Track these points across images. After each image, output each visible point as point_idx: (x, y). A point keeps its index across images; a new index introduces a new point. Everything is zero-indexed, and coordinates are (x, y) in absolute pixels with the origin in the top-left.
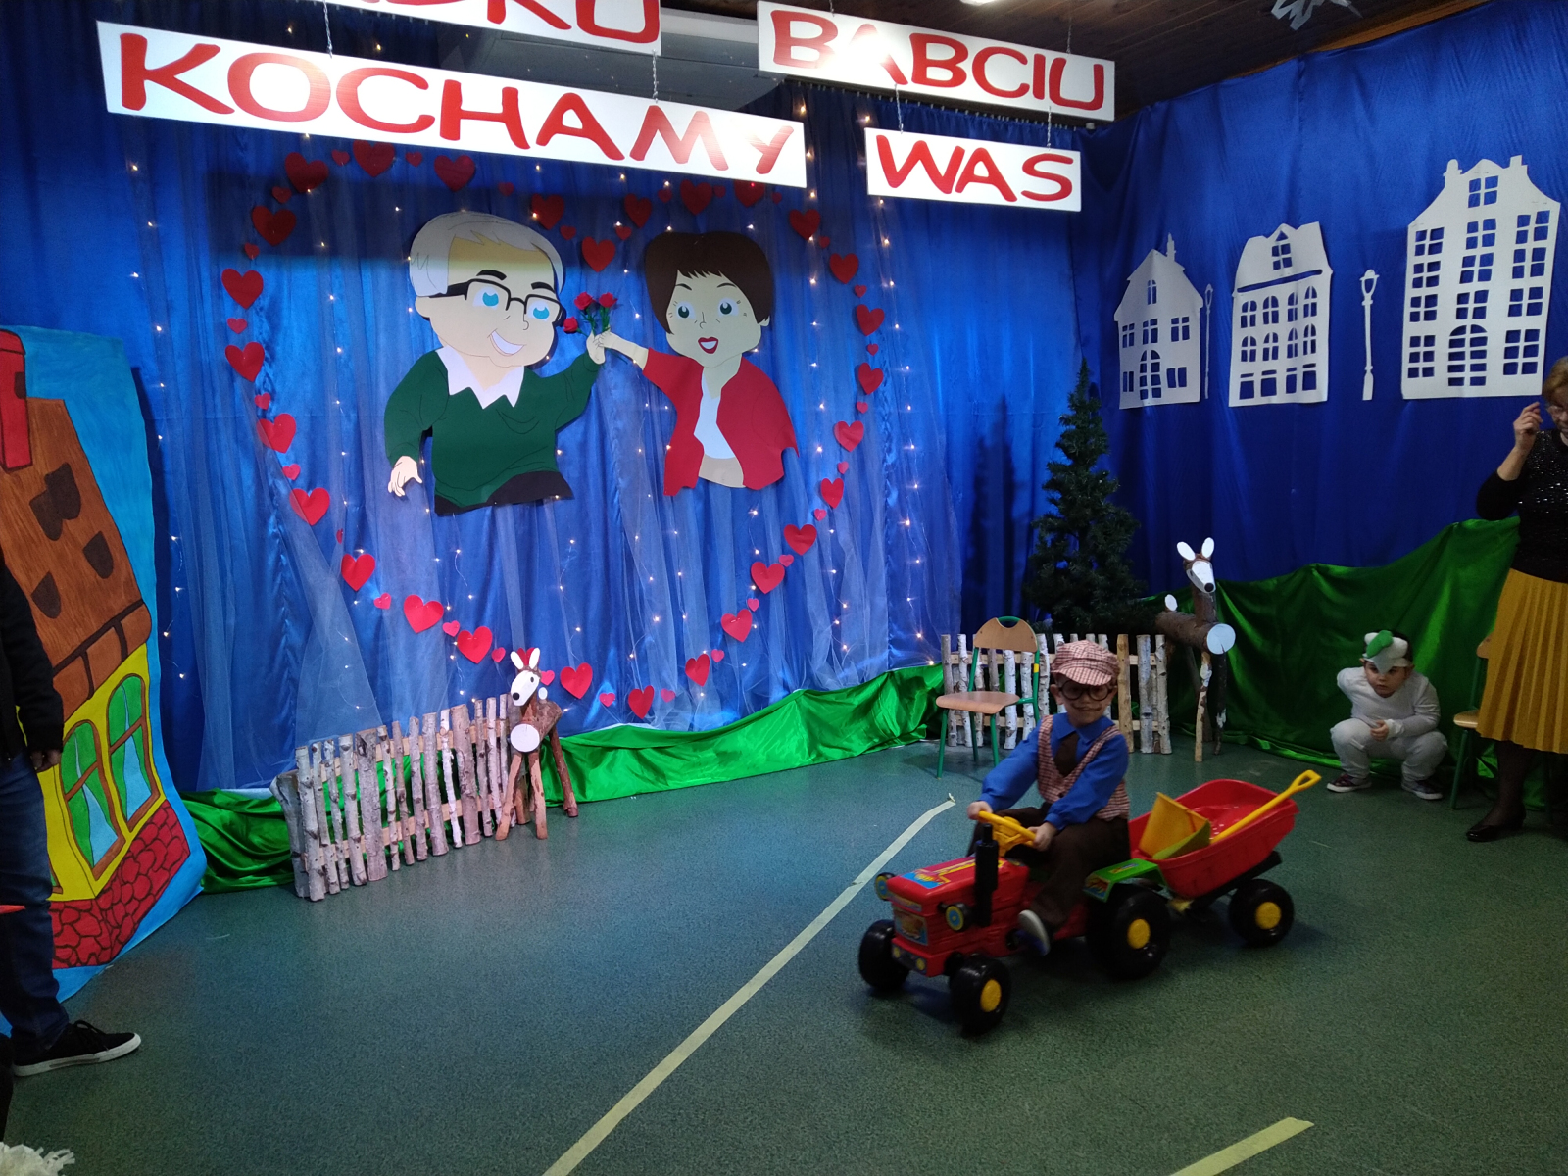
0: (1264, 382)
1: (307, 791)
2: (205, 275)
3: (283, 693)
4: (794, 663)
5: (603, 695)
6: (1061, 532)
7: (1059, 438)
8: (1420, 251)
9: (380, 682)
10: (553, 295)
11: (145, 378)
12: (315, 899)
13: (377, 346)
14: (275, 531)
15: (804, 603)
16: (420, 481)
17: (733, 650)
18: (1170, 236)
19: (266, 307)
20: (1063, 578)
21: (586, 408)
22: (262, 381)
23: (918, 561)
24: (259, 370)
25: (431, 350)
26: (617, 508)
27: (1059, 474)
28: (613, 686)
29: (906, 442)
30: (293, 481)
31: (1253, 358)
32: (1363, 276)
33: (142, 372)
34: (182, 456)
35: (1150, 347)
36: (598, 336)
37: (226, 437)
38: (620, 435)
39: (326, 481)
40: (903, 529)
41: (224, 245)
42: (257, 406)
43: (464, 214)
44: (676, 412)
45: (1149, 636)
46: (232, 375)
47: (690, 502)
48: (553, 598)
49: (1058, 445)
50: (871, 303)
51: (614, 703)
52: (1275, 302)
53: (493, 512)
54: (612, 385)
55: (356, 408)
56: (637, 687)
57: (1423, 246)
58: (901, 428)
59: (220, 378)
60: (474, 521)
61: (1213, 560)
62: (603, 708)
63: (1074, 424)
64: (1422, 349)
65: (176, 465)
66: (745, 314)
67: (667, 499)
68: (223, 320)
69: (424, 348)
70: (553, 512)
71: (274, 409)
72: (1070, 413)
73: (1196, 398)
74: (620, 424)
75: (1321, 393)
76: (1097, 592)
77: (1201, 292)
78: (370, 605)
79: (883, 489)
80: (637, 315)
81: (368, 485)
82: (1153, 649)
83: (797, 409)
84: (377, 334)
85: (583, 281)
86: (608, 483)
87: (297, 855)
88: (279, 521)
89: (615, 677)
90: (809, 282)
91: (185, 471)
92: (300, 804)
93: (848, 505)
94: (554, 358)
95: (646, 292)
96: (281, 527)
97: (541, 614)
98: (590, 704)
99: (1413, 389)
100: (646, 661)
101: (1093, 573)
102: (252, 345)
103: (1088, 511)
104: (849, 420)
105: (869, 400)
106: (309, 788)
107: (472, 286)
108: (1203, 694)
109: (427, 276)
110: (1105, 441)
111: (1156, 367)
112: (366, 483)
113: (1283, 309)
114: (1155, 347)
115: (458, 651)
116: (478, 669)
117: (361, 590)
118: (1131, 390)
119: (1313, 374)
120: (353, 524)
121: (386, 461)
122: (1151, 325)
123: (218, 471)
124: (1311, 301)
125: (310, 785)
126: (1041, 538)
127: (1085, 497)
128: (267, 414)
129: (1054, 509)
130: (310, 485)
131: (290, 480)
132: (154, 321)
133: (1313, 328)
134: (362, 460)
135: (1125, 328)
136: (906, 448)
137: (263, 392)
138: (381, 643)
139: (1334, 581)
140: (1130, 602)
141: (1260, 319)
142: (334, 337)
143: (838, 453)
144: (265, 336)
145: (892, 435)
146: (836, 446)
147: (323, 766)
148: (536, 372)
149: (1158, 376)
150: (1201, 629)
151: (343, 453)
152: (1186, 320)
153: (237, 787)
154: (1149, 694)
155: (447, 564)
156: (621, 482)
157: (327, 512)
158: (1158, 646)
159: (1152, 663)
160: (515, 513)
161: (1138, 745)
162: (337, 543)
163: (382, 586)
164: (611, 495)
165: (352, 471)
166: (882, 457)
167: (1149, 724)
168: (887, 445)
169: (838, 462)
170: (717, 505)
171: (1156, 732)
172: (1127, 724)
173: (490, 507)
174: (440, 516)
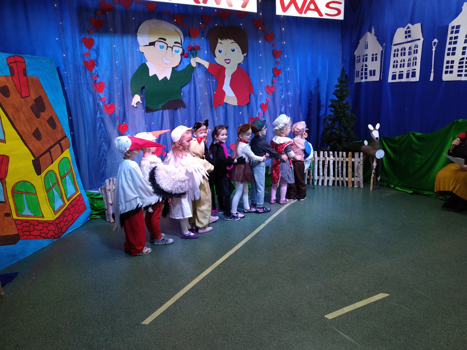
0: (399, 74)
1: (109, 192)
2: (77, 39)
3: (102, 164)
6: (334, 120)
7: (334, 92)
8: (452, 32)
10: (180, 46)
11: (61, 70)
12: (111, 222)
13: (128, 61)
14: (99, 116)
16: (141, 102)
18: (373, 27)
19: (95, 49)
20: (333, 135)
21: (190, 80)
22: (94, 71)
24: (94, 68)
25: (143, 62)
26: (199, 111)
27: (334, 103)
29: (288, 92)
30: (104, 102)
31: (396, 67)
32: (433, 40)
33: (60, 69)
34: (72, 94)
35: (365, 63)
36: (194, 58)
37: (84, 88)
38: (200, 89)
39: (114, 102)
41: (82, 30)
42: (93, 79)
43: (154, 21)
44: (217, 82)
45: (358, 153)
46: (86, 70)
47: (221, 110)
49: (334, 94)
50: (278, 48)
52: (405, 49)
53: (162, 112)
54: (198, 74)
55: (122, 80)
57: (453, 31)
58: (286, 87)
59: (82, 70)
60: (157, 114)
61: (379, 130)
63: (339, 87)
64: (450, 65)
65: (71, 96)
66: (239, 52)
67: (214, 109)
68: (83, 53)
70: (180, 112)
71: (98, 80)
72: (338, 84)
73: (378, 80)
74: (200, 86)
75: (417, 79)
76: (343, 139)
77: (382, 46)
79: (280, 106)
80: (206, 52)
82: (359, 157)
83: (254, 81)
84: (128, 57)
85: (190, 41)
86: (197, 103)
87: (106, 210)
88: (100, 113)
90: (259, 42)
91: (73, 98)
92: (107, 195)
93: (269, 111)
94: (181, 65)
95: (209, 45)
96: (101, 115)
99: (446, 77)
101: (342, 133)
102: (91, 60)
103: (342, 114)
104: (270, 85)
105: (277, 79)
106: (109, 191)
107: (156, 43)
108: (373, 171)
109: (143, 40)
110: (348, 93)
111: (366, 69)
112: (125, 103)
113: (407, 51)
114: (366, 63)
118: (358, 77)
119: (415, 72)
120: (122, 114)
121: (131, 96)
122: (366, 56)
123: (83, 99)
124: (416, 49)
125: (110, 190)
126: (327, 122)
127: (341, 110)
128: (96, 82)
129: (332, 113)
130: (109, 103)
131: (103, 101)
132: (63, 53)
133: (416, 58)
134: (124, 96)
135: (357, 57)
136: (288, 94)
137: (95, 75)
139: (417, 137)
140: (354, 142)
141: (399, 55)
142: (115, 58)
143: (266, 95)
144: (95, 57)
145: (284, 90)
146: (266, 93)
147: (113, 185)
148: (175, 69)
149: (367, 72)
150: (374, 151)
151: (119, 93)
152: (376, 54)
153: (90, 190)
154: (357, 170)
155: (149, 127)
156: (200, 103)
157: (114, 111)
158: (361, 156)
159: (359, 161)
160: (169, 112)
161: (353, 185)
162: (117, 120)
163: (130, 133)
164: (197, 107)
165: (121, 98)
166: (280, 96)
167: (357, 179)
168: (282, 93)
169: (267, 98)
170: (229, 111)
171: (359, 181)
172: (350, 179)
173: (162, 110)
174: (147, 112)
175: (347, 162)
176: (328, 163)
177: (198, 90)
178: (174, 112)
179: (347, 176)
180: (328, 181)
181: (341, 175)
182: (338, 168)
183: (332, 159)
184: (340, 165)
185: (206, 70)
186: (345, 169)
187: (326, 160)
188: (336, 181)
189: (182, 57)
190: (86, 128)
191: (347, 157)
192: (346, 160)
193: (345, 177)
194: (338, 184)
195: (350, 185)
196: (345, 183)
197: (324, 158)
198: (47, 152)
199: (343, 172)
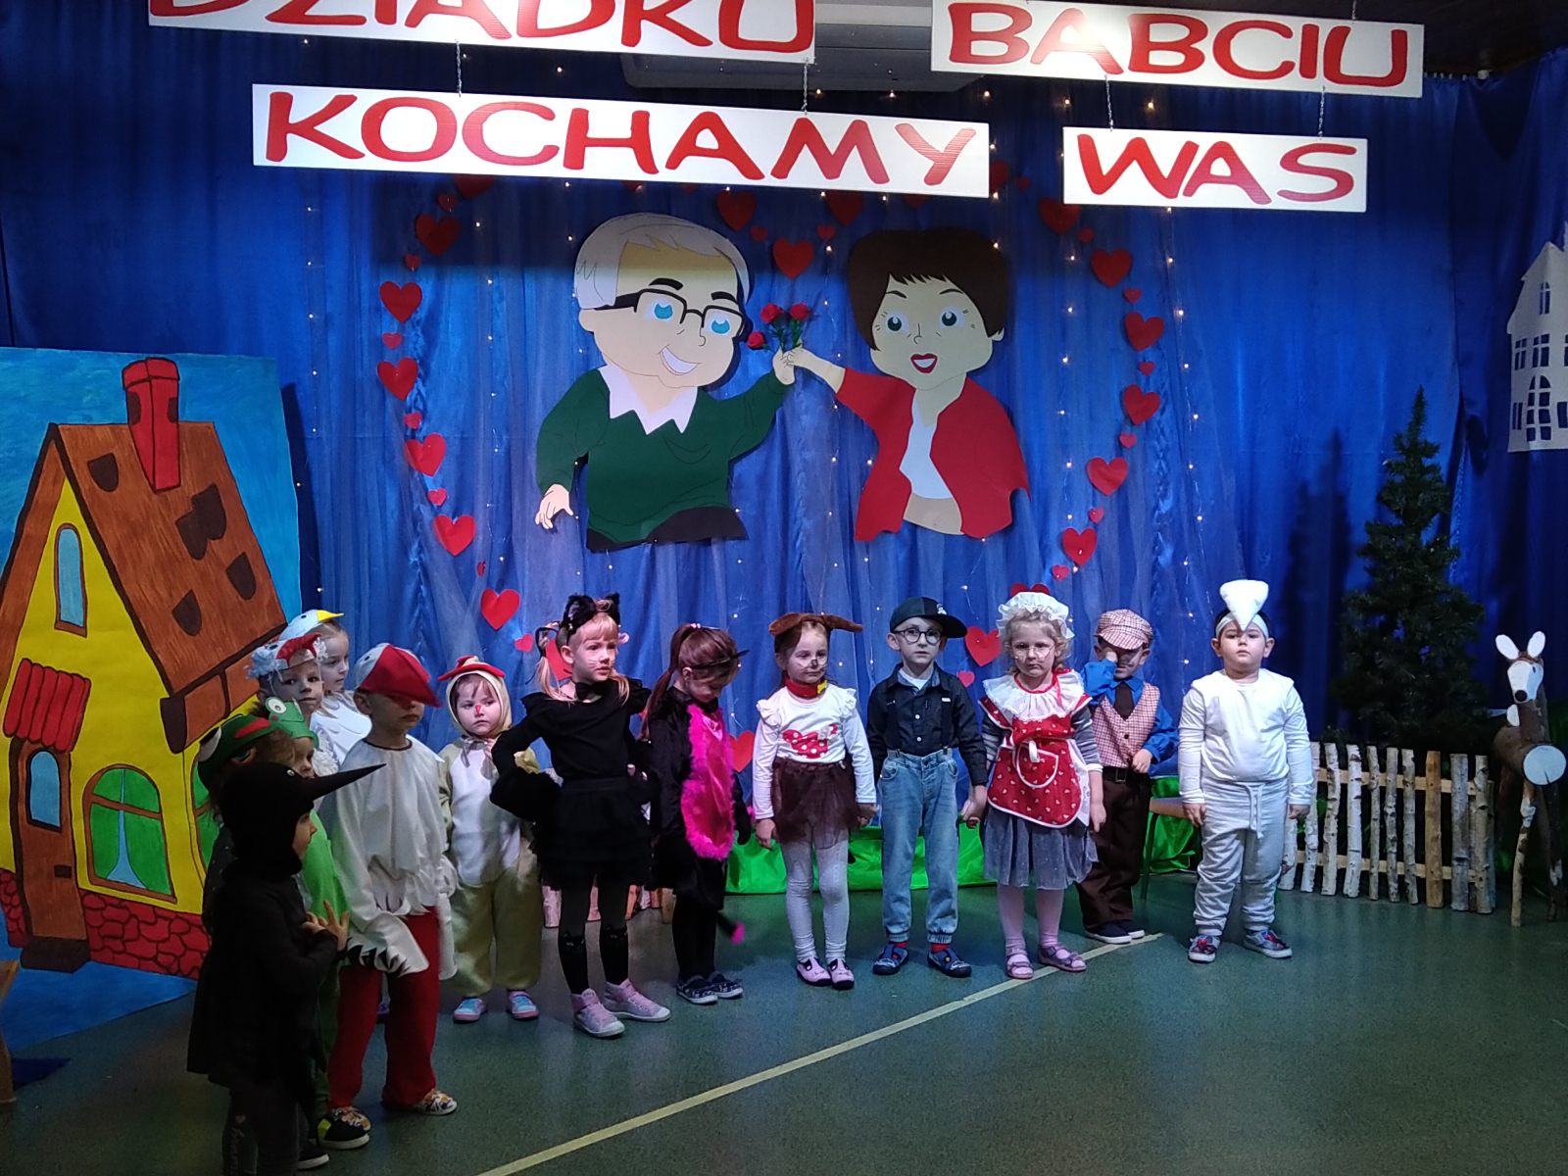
2: (365, 287)
7: (1379, 490)
10: (736, 308)
11: (300, 393)
13: (536, 363)
14: (416, 559)
16: (571, 513)
19: (422, 321)
20: (1368, 673)
21: (768, 435)
22: (413, 398)
24: (412, 387)
25: (593, 368)
26: (798, 552)
30: (439, 507)
33: (297, 390)
34: (329, 476)
35: (1540, 372)
36: (787, 353)
37: (373, 458)
38: (806, 468)
39: (472, 509)
41: (385, 256)
42: (407, 426)
43: (641, 219)
44: (878, 442)
45: (1468, 755)
46: (383, 393)
47: (892, 552)
50: (1147, 311)
53: (653, 553)
54: (803, 408)
55: (509, 429)
59: (372, 396)
60: (632, 560)
63: (1401, 473)
65: (323, 486)
68: (379, 335)
69: (588, 366)
70: (722, 555)
71: (424, 429)
72: (1394, 458)
74: (809, 455)
76: (1409, 694)
78: (511, 646)
80: (836, 328)
81: (516, 515)
82: (1471, 776)
84: (537, 349)
85: (775, 288)
86: (790, 524)
88: (421, 549)
91: (329, 491)
95: (849, 302)
96: (422, 556)
102: (407, 361)
104: (1107, 457)
105: (1138, 431)
107: (643, 296)
109: (595, 287)
111: (1545, 399)
112: (514, 513)
114: (1545, 372)
117: (502, 630)
118: (1519, 427)
120: (498, 557)
122: (1543, 342)
123: (363, 493)
127: (1407, 569)
128: (416, 435)
130: (456, 512)
131: (435, 505)
134: (511, 488)
137: (413, 411)
138: (519, 689)
144: (419, 350)
148: (714, 394)
149: (1547, 412)
154: (1464, 832)
156: (805, 523)
157: (471, 542)
158: (1477, 770)
159: (1470, 793)
160: (677, 553)
161: (1447, 899)
162: (478, 576)
163: (524, 626)
164: (792, 535)
165: (501, 498)
166: (1153, 504)
167: (1463, 873)
168: (1161, 488)
169: (1091, 507)
170: (926, 554)
171: (1473, 884)
172: (1433, 870)
173: (650, 545)
174: (593, 551)
175: (1420, 797)
176: (1341, 795)
177: (800, 472)
178: (696, 557)
179: (1420, 858)
180: (1341, 874)
181: (1395, 850)
182: (1382, 821)
183: (1358, 779)
184: (1390, 804)
185: (831, 395)
186: (1410, 826)
187: (1332, 779)
188: (1376, 875)
189: (741, 347)
191: (1420, 770)
192: (1414, 784)
193: (1412, 860)
194: (1383, 892)
195: (1435, 899)
196: (1413, 889)
197: (1324, 771)
198: (214, 675)
199: (1405, 838)
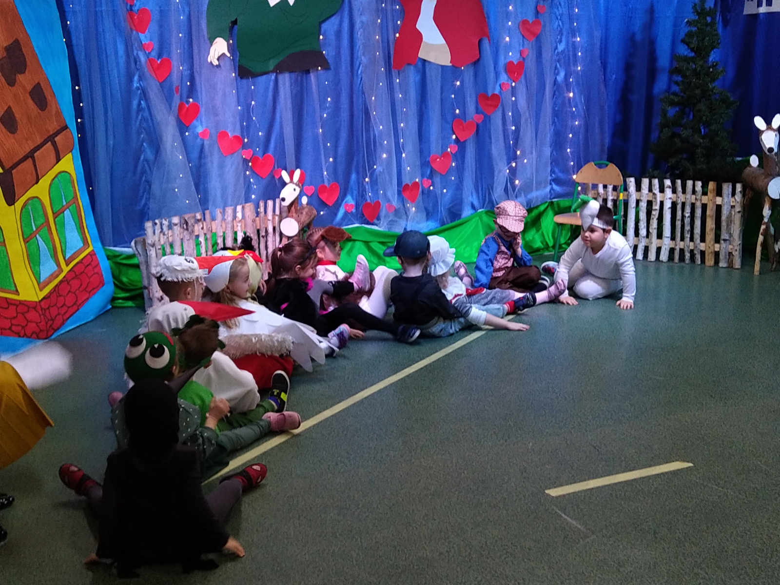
1: (152, 248)
3: (141, 191)
4: (480, 192)
5: (346, 205)
6: (682, 106)
7: (684, 36)
9: (202, 187)
14: (138, 85)
15: (490, 151)
16: (228, 55)
17: (437, 180)
20: (676, 139)
21: (341, 6)
23: (577, 123)
26: (360, 77)
27: (680, 63)
28: (353, 199)
29: (574, 36)
30: (149, 53)
34: (82, 36)
37: (107, 24)
38: (364, 26)
39: (169, 53)
40: (567, 99)
42: (127, 4)
44: (404, 11)
45: (731, 184)
47: (412, 75)
48: (316, 137)
49: (683, 41)
51: (354, 210)
53: (276, 77)
55: (189, 4)
56: (369, 201)
58: (570, 25)
60: (265, 82)
62: (346, 213)
63: (695, 26)
65: (79, 41)
67: (394, 72)
70: (317, 79)
71: (138, 5)
72: (693, 17)
74: (364, 19)
76: (699, 151)
78: (196, 136)
79: (553, 69)
81: (196, 57)
82: (733, 194)
86: (355, 60)
88: (140, 79)
89: (355, 193)
91: (83, 44)
92: (147, 257)
93: (526, 81)
96: (141, 83)
97: (308, 147)
98: (338, 210)
100: (377, 185)
103: (698, 92)
104: (531, 19)
105: (547, 4)
112: (194, 56)
115: (252, 169)
116: (265, 181)
117: (191, 126)
120: (186, 81)
121: (208, 42)
123: (103, 45)
125: (153, 245)
127: (698, 81)
128: (133, 9)
129: (676, 89)
130: (160, 56)
131: (147, 52)
134: (191, 40)
138: (203, 161)
143: (521, 42)
145: (564, 30)
147: (162, 235)
151: (180, 35)
153: (114, 246)
154: (728, 225)
155: (245, 111)
156: (363, 59)
157: (170, 75)
158: (737, 192)
159: (732, 204)
160: (291, 78)
161: (717, 261)
162: (176, 95)
163: (204, 126)
164: (356, 68)
165: (186, 47)
166: (554, 45)
167: (726, 247)
168: (559, 37)
169: (521, 49)
170: (431, 76)
171: (731, 253)
172: (710, 246)
173: (275, 74)
174: (241, 78)
175: (704, 207)
176: (660, 207)
177: (360, 29)
178: (302, 80)
179: (703, 240)
180: (659, 250)
181: (689, 236)
182: (683, 220)
183: (670, 198)
184: (687, 211)
186: (698, 223)
187: (655, 198)
188: (678, 250)
190: (109, 110)
191: (705, 193)
192: (701, 200)
193: (698, 241)
194: (682, 258)
195: (710, 261)
196: (698, 257)
197: (651, 194)
199: (695, 229)
